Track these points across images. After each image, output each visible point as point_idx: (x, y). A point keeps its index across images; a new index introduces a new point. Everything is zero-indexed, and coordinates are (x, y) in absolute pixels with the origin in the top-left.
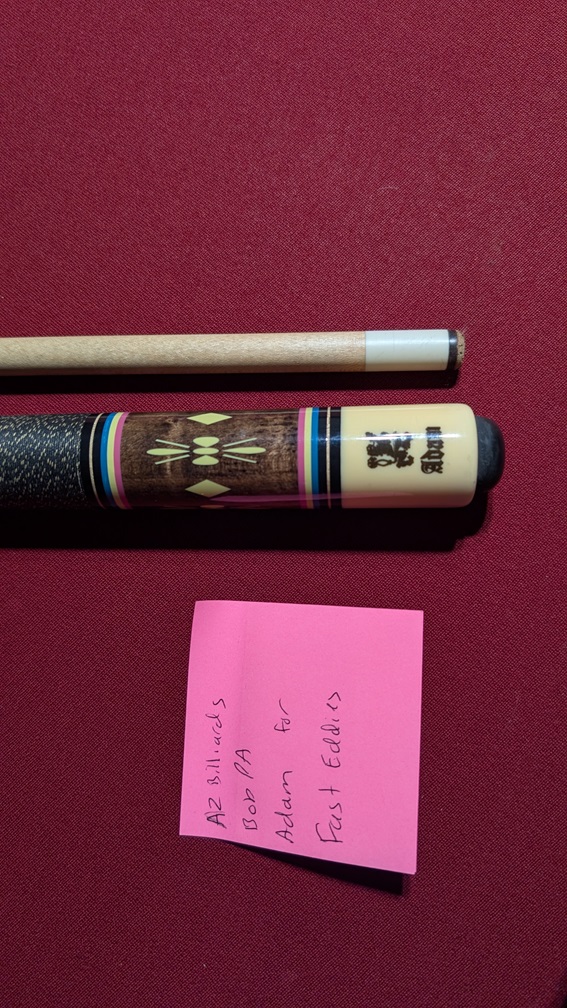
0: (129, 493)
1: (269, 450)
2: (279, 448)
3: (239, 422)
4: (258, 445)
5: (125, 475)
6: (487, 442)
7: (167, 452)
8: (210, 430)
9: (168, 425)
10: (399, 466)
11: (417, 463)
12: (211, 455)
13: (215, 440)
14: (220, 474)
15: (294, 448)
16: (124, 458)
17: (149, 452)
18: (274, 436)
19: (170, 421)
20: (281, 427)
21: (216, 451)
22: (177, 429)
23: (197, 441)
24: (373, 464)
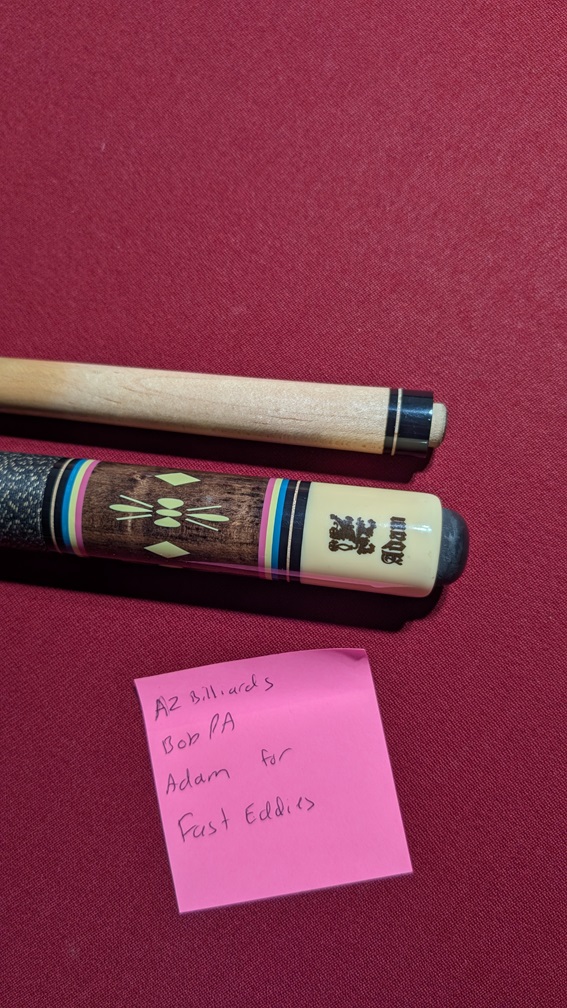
0: (88, 544)
1: (232, 520)
2: (243, 519)
3: (206, 487)
4: (221, 514)
5: (85, 528)
6: (452, 538)
7: (131, 509)
8: (176, 492)
9: (135, 481)
10: (359, 552)
11: (378, 552)
12: (174, 518)
13: (180, 503)
14: (180, 538)
15: (257, 523)
16: (87, 510)
17: (112, 507)
18: (239, 506)
19: (137, 477)
20: (247, 498)
21: (179, 514)
22: (143, 485)
23: (161, 501)
24: (334, 547)
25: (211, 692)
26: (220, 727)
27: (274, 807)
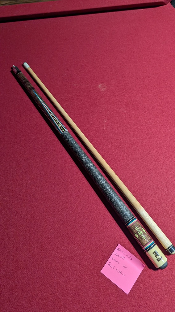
0: (129, 227)
1: (146, 240)
3: (146, 234)
4: (145, 238)
5: (131, 226)
6: (165, 265)
7: (137, 229)
8: (143, 232)
10: (155, 256)
11: (157, 258)
13: (142, 233)
14: (139, 236)
15: (148, 243)
16: (133, 224)
17: (136, 227)
19: (140, 226)
20: (149, 240)
22: (140, 228)
23: (141, 231)
24: (153, 253)
25: (125, 253)
26: (122, 258)
27: (120, 272)
